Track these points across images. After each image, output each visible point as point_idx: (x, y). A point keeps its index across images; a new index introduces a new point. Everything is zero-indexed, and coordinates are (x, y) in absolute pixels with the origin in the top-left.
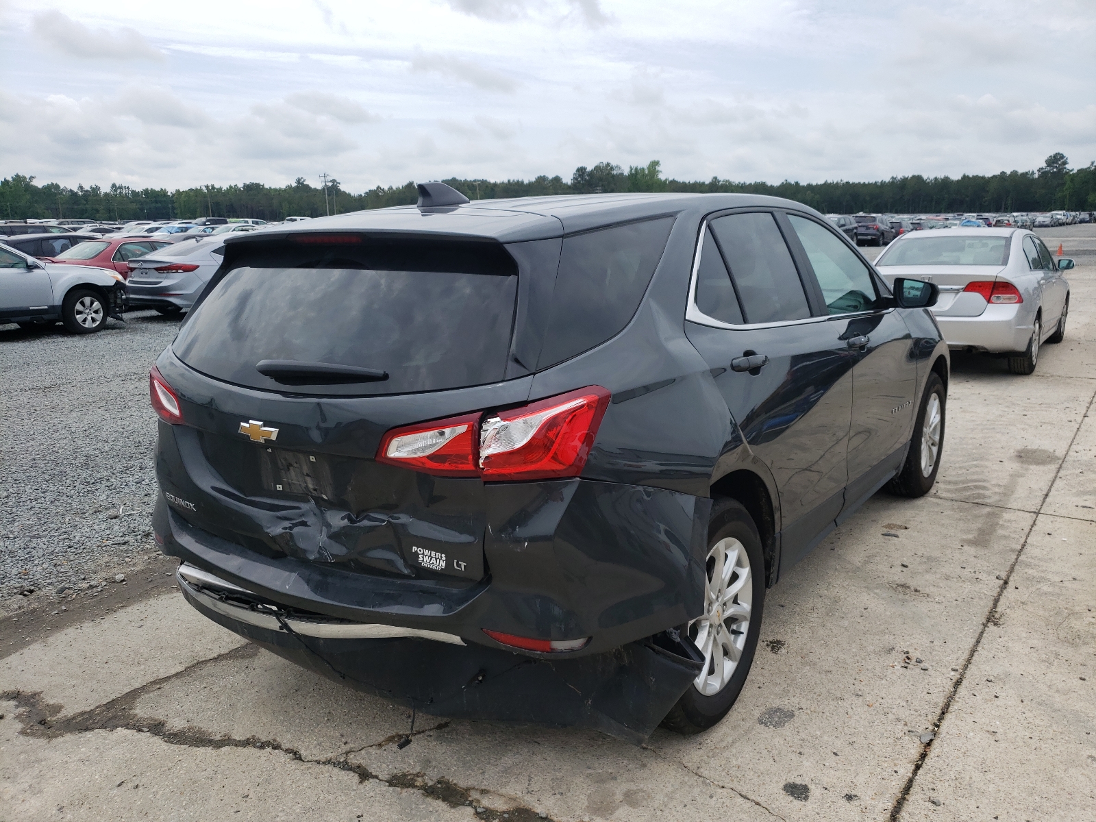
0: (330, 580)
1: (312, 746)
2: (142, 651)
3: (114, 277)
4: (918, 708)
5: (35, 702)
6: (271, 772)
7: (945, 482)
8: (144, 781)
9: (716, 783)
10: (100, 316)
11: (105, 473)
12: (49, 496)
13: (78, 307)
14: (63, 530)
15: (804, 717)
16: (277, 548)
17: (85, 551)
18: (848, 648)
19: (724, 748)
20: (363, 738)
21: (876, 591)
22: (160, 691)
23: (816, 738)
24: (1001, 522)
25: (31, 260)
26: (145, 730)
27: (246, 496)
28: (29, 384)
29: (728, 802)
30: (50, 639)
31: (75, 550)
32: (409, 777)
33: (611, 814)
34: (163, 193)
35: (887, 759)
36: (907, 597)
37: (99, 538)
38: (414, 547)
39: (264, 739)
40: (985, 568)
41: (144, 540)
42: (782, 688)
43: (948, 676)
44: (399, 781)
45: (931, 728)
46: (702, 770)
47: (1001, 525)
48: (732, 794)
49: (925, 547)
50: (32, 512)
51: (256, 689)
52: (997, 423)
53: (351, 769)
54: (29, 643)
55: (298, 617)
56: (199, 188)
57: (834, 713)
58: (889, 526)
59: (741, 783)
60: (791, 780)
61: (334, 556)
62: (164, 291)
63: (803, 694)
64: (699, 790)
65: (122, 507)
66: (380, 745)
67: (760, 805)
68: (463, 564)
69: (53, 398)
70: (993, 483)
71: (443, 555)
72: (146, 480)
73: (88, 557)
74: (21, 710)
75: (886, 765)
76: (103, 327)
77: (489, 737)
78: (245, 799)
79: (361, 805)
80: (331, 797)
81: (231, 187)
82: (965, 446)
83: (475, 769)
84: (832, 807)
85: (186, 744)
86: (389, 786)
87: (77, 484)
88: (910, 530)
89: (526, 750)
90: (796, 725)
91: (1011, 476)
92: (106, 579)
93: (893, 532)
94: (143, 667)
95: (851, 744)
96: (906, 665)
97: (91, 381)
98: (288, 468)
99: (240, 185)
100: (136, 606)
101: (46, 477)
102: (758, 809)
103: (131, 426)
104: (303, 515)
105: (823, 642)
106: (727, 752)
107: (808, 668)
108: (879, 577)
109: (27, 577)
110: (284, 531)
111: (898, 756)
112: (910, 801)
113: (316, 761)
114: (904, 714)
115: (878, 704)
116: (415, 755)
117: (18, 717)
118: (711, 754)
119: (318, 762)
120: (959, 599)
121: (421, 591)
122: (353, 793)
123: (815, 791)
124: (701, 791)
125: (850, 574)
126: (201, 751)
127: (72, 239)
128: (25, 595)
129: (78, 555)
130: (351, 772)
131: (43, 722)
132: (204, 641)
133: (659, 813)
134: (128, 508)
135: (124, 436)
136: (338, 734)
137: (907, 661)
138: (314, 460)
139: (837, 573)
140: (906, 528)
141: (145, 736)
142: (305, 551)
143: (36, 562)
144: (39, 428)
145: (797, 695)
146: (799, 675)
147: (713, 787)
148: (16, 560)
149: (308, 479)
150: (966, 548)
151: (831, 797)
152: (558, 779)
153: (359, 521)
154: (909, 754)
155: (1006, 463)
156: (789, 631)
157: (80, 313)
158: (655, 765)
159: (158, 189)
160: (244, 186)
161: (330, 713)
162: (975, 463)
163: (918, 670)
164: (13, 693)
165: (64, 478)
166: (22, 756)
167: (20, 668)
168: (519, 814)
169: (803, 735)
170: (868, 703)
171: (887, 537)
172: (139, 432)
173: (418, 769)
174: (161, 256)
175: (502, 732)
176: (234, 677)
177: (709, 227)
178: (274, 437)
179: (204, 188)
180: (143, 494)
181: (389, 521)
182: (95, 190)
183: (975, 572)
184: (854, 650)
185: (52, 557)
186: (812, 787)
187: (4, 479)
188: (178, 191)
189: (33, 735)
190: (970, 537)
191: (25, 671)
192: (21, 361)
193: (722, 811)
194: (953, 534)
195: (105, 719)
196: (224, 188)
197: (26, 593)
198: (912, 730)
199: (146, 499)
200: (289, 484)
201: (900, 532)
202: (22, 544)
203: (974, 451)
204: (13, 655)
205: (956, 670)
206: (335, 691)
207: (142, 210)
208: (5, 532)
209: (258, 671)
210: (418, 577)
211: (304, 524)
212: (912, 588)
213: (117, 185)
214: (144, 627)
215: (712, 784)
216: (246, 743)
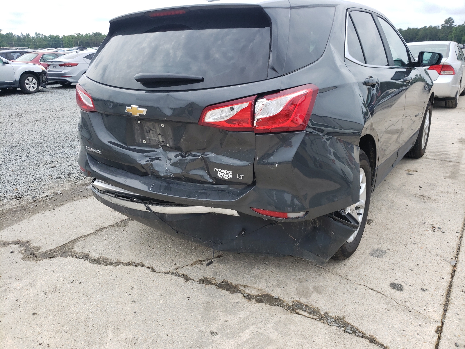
0: (171, 185)
1: (159, 266)
2: (74, 223)
3: (41, 68)
4: (445, 249)
5: (28, 245)
6: (142, 277)
7: (429, 152)
8: (83, 280)
9: (357, 283)
10: (36, 86)
11: (47, 149)
12: (23, 158)
13: (27, 81)
14: (31, 172)
15: (391, 253)
16: (143, 171)
17: (42, 181)
18: (404, 222)
19: (356, 267)
20: (183, 262)
21: (410, 198)
22: (84, 241)
23: (400, 262)
24: (460, 169)
25: (5, 60)
26: (81, 258)
27: (127, 146)
28: (8, 113)
29: (364, 292)
30: (31, 218)
31: (37, 180)
32: (208, 280)
33: (309, 297)
34: (58, 37)
35: (436, 272)
36: (425, 200)
37: (48, 176)
38: (215, 169)
39: (136, 262)
40: (459, 188)
41: (68, 176)
42: (377, 240)
43: (456, 235)
44: (204, 281)
45: (454, 258)
46: (348, 277)
47: (461, 170)
48: (366, 288)
49: (428, 179)
50: (16, 165)
51: (129, 240)
52: (445, 128)
53: (180, 276)
54: (21, 220)
55: (154, 204)
56: (73, 34)
57: (405, 251)
58: (408, 170)
59: (369, 283)
60: (393, 282)
61: (174, 174)
62: (63, 75)
63: (388, 243)
64: (349, 286)
65: (56, 163)
66: (192, 265)
67: (380, 293)
68: (242, 176)
69: (19, 119)
70: (451, 152)
71: (231, 172)
72: (66, 152)
73: (44, 184)
74: (22, 249)
75: (437, 275)
76: (38, 91)
77: (243, 261)
78: (132, 289)
79: (188, 292)
80: (173, 289)
81: (87, 34)
82: (434, 137)
83: (239, 276)
84: (416, 294)
85: (100, 264)
86: (199, 284)
87: (35, 153)
88: (418, 172)
89: (262, 268)
90: (388, 257)
91: (459, 149)
92: (53, 193)
93: (410, 173)
94: (75, 230)
95: (417, 265)
96: (433, 230)
97: (35, 112)
98: (149, 131)
99: (91, 34)
100: (68, 204)
101: (21, 150)
102: (380, 295)
103: (56, 130)
104: (157, 155)
105: (391, 220)
106: (358, 269)
107: (387, 231)
108: (409, 192)
109: (17, 192)
110: (147, 162)
111: (441, 271)
112: (453, 291)
113: (163, 272)
114: (439, 252)
115: (425, 247)
116: (209, 270)
117: (20, 252)
118: (351, 269)
119: (164, 273)
120: (450, 201)
121: (219, 190)
122: (183, 287)
123: (405, 287)
124: (350, 286)
125: (396, 191)
126: (108, 267)
127: (21, 53)
128: (18, 199)
129: (39, 183)
130: (180, 277)
131: (32, 254)
132: (101, 219)
133: (332, 296)
134: (59, 163)
135: (53, 134)
136: (171, 260)
137: (434, 228)
138: (163, 126)
139: (389, 190)
140: (416, 171)
141: (81, 261)
142: (158, 172)
143: (21, 185)
144: (15, 131)
145: (385, 243)
146: (384, 234)
147: (355, 285)
148: (12, 184)
149: (160, 137)
150: (447, 179)
151: (414, 290)
152: (280, 281)
153: (186, 157)
154: (447, 270)
155: (455, 144)
156: (374, 215)
157: (27, 84)
158: (325, 274)
159: (55, 35)
160: (93, 34)
161: (165, 250)
162: (440, 144)
163: (440, 233)
164: (17, 241)
165: (29, 151)
166: (24, 270)
167: (19, 230)
168: (264, 297)
169: (393, 261)
170: (420, 247)
171: (408, 175)
172: (59, 132)
173: (211, 276)
174: (61, 59)
175: (248, 259)
176: (118, 234)
177: (349, 15)
178: (144, 113)
179: (75, 34)
180: (65, 158)
181: (202, 156)
182: (28, 35)
183: (455, 190)
184: (407, 224)
185: (28, 183)
186: (403, 284)
187: (2, 151)
188: (64, 36)
189: (28, 259)
190: (448, 175)
191: (22, 232)
192: (3, 104)
193: (362, 295)
194: (439, 174)
195: (61, 253)
196: (84, 35)
197: (18, 198)
198: (445, 259)
199: (66, 159)
200: (149, 139)
201: (414, 173)
202: (14, 178)
203: (438, 139)
204: (15, 225)
205: (459, 233)
206: (166, 241)
207: (49, 44)
208: (5, 173)
209: (128, 232)
210: (217, 183)
211: (158, 159)
212: (427, 197)
213: (38, 33)
214: (73, 213)
215: (354, 283)
216: (128, 264)
